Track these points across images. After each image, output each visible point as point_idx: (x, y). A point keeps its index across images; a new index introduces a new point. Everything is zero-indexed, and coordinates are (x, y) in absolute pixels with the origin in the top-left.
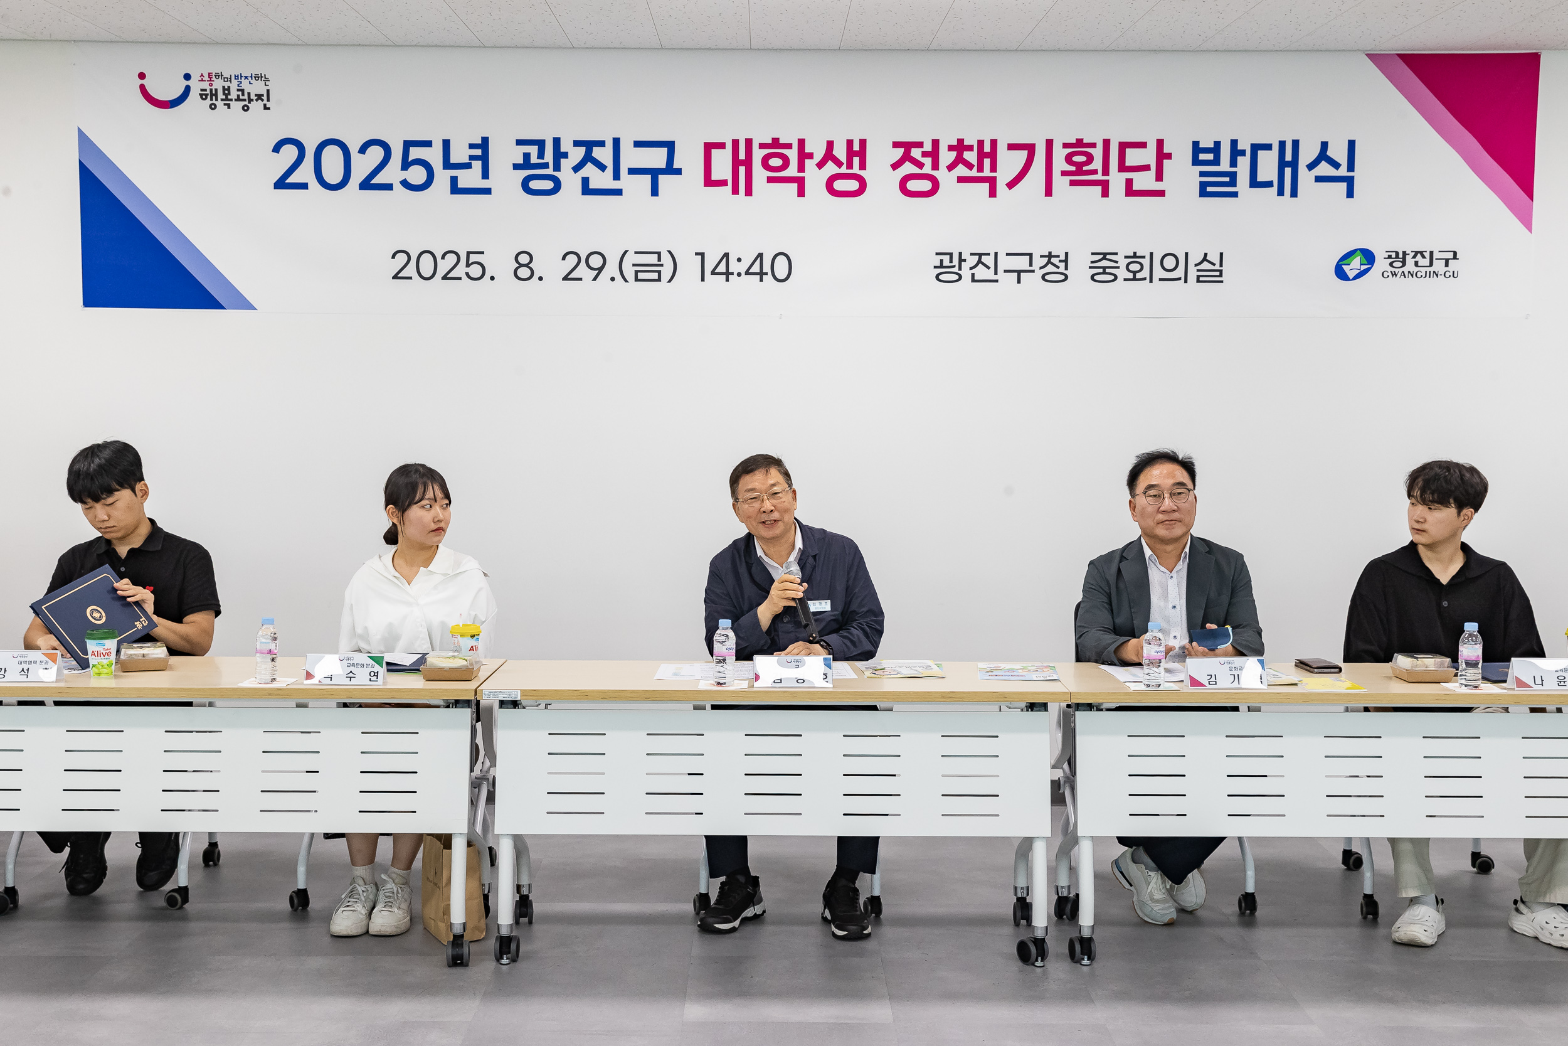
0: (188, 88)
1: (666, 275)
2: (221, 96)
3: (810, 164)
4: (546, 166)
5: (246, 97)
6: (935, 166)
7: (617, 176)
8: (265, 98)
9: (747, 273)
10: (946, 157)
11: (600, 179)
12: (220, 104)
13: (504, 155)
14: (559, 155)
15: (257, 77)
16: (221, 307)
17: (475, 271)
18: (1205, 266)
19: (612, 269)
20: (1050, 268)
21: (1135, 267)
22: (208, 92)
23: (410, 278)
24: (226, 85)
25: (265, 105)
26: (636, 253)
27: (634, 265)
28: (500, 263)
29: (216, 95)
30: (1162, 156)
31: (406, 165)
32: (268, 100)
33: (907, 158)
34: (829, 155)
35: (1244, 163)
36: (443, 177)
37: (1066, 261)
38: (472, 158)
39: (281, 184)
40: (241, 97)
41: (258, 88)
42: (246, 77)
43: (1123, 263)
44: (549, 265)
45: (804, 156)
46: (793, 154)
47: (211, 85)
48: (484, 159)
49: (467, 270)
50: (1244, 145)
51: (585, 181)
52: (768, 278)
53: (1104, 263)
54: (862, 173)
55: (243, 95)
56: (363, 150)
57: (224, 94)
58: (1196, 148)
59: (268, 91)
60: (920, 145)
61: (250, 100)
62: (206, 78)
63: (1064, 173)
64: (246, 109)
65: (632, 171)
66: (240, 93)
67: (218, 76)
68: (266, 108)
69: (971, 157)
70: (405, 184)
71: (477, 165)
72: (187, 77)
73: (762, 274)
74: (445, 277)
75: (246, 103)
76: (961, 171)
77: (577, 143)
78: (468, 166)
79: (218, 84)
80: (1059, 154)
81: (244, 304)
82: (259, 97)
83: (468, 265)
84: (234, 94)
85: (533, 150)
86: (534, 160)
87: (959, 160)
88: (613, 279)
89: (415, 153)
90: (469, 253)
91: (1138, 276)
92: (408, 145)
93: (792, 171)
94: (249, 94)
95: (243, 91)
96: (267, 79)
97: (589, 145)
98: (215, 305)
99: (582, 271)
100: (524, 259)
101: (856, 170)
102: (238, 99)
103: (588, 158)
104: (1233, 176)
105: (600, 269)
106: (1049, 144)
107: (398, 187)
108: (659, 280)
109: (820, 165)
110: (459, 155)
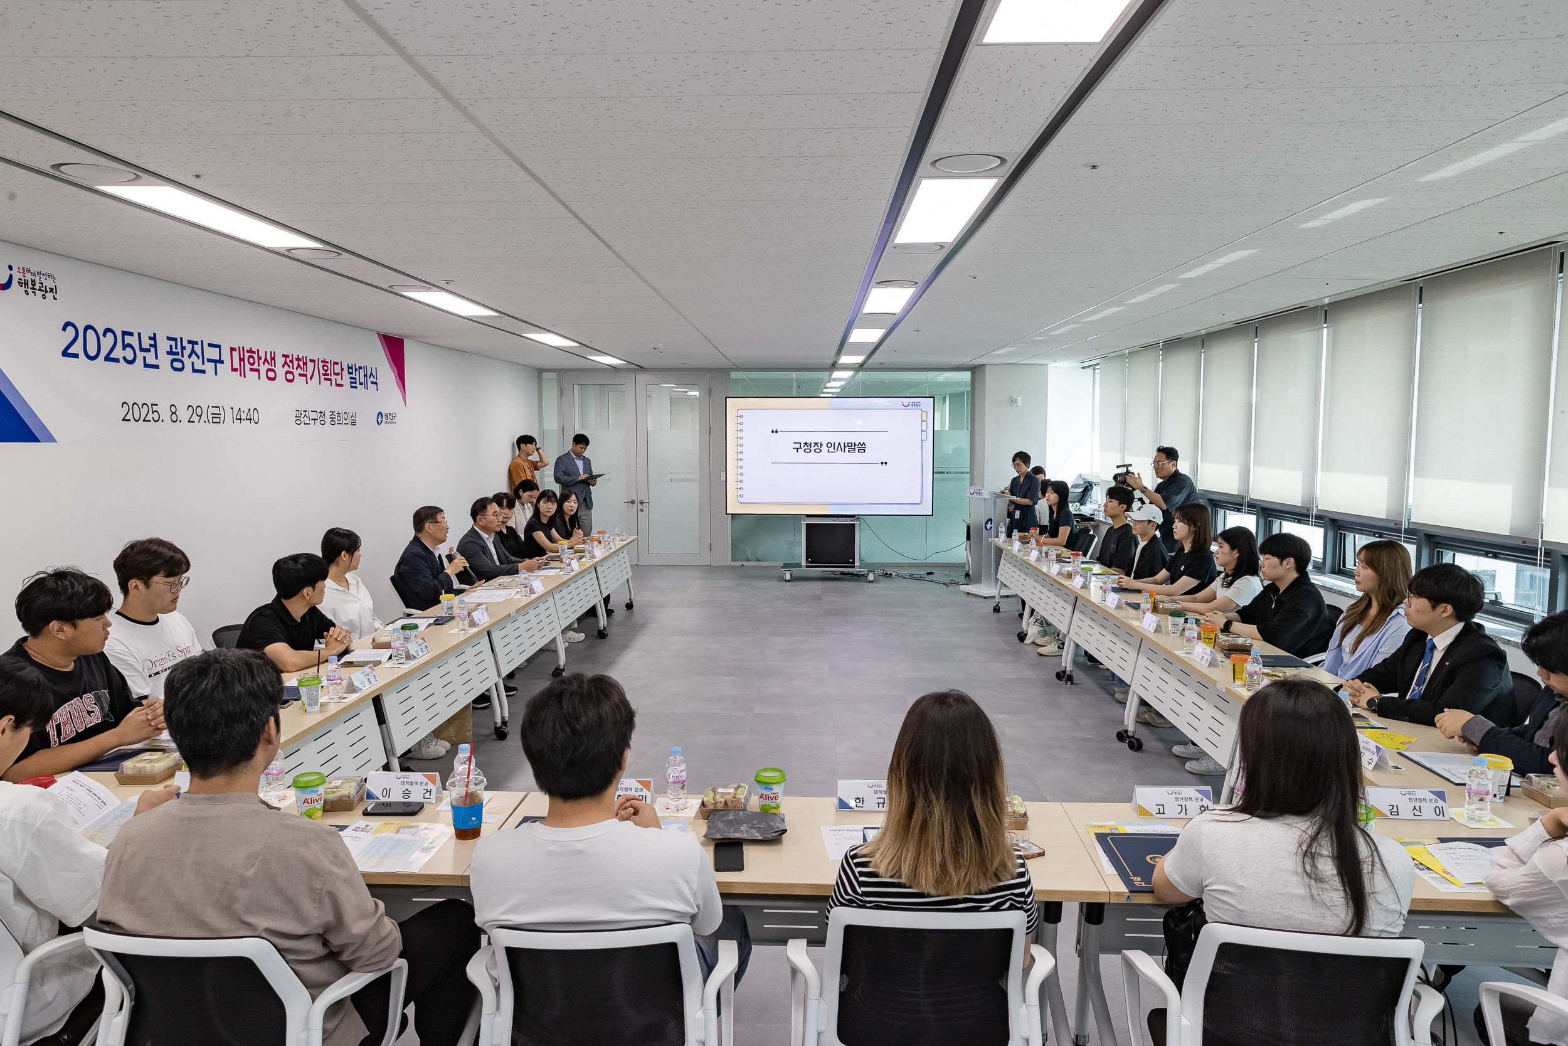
0: (11, 276)
1: (222, 422)
2: (30, 286)
3: (261, 362)
4: (177, 354)
5: (44, 289)
6: (293, 369)
7: (203, 363)
8: (54, 291)
9: (247, 419)
10: (296, 363)
11: (198, 365)
12: (30, 291)
13: (163, 345)
14: (183, 348)
15: (50, 276)
16: (38, 441)
17: (156, 416)
18: (353, 418)
19: (204, 417)
20: (321, 418)
21: (339, 418)
22: (23, 281)
23: (129, 420)
24: (33, 278)
25: (54, 296)
26: (212, 407)
27: (212, 414)
28: (165, 414)
29: (27, 284)
30: (342, 369)
31: (125, 347)
32: (56, 293)
33: (286, 363)
34: (266, 360)
35: (357, 372)
36: (140, 355)
37: (324, 415)
38: (151, 345)
39: (65, 353)
40: (42, 289)
41: (49, 283)
42: (43, 275)
43: (337, 415)
44: (184, 414)
45: (260, 358)
46: (255, 356)
47: (24, 276)
48: (154, 346)
49: (153, 415)
50: (357, 367)
51: (193, 363)
52: (252, 421)
53: (333, 416)
54: (274, 368)
55: (43, 287)
56: (104, 335)
57: (32, 284)
58: (349, 368)
59: (56, 286)
60: (288, 356)
61: (46, 292)
62: (21, 271)
63: (323, 374)
64: (44, 297)
65: (209, 360)
66: (41, 285)
67: (28, 270)
68: (55, 299)
69: (301, 363)
70: (124, 358)
71: (153, 349)
72: (10, 268)
73: (251, 419)
74: (144, 420)
75: (44, 293)
76: (299, 370)
77: (189, 342)
78: (148, 350)
79: (29, 277)
80: (321, 365)
81: (51, 439)
82: (51, 290)
83: (153, 413)
84: (37, 287)
85: (173, 343)
86: (174, 350)
87: (299, 366)
88: (205, 422)
89: (128, 339)
90: (152, 405)
91: (341, 422)
92: (124, 333)
93: (255, 366)
94: (46, 286)
95: (42, 284)
96: (54, 278)
97: (193, 343)
98: (35, 439)
99: (195, 418)
100: (173, 409)
101: (273, 368)
102: (40, 290)
103: (193, 352)
104: (355, 379)
105: (200, 416)
106: (318, 359)
107: (122, 360)
108: (219, 423)
109: (264, 363)
110: (146, 344)
